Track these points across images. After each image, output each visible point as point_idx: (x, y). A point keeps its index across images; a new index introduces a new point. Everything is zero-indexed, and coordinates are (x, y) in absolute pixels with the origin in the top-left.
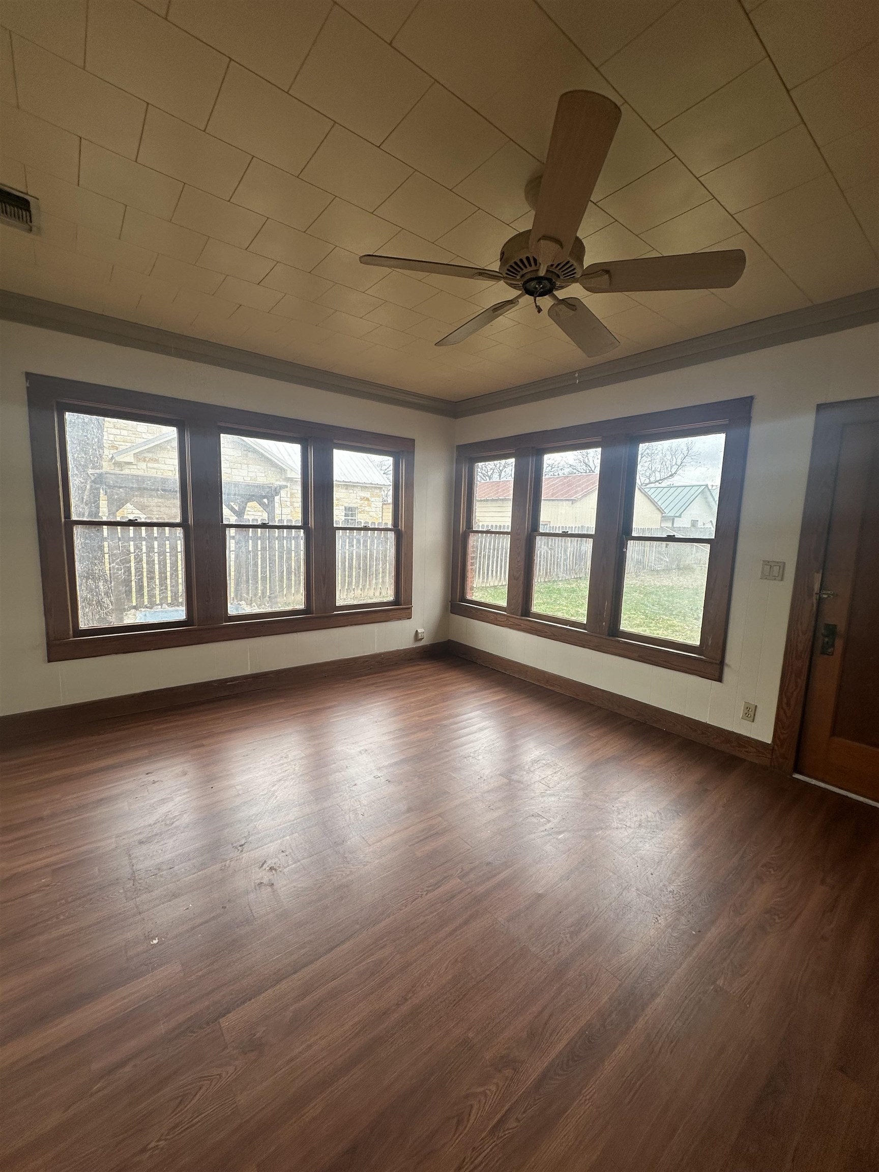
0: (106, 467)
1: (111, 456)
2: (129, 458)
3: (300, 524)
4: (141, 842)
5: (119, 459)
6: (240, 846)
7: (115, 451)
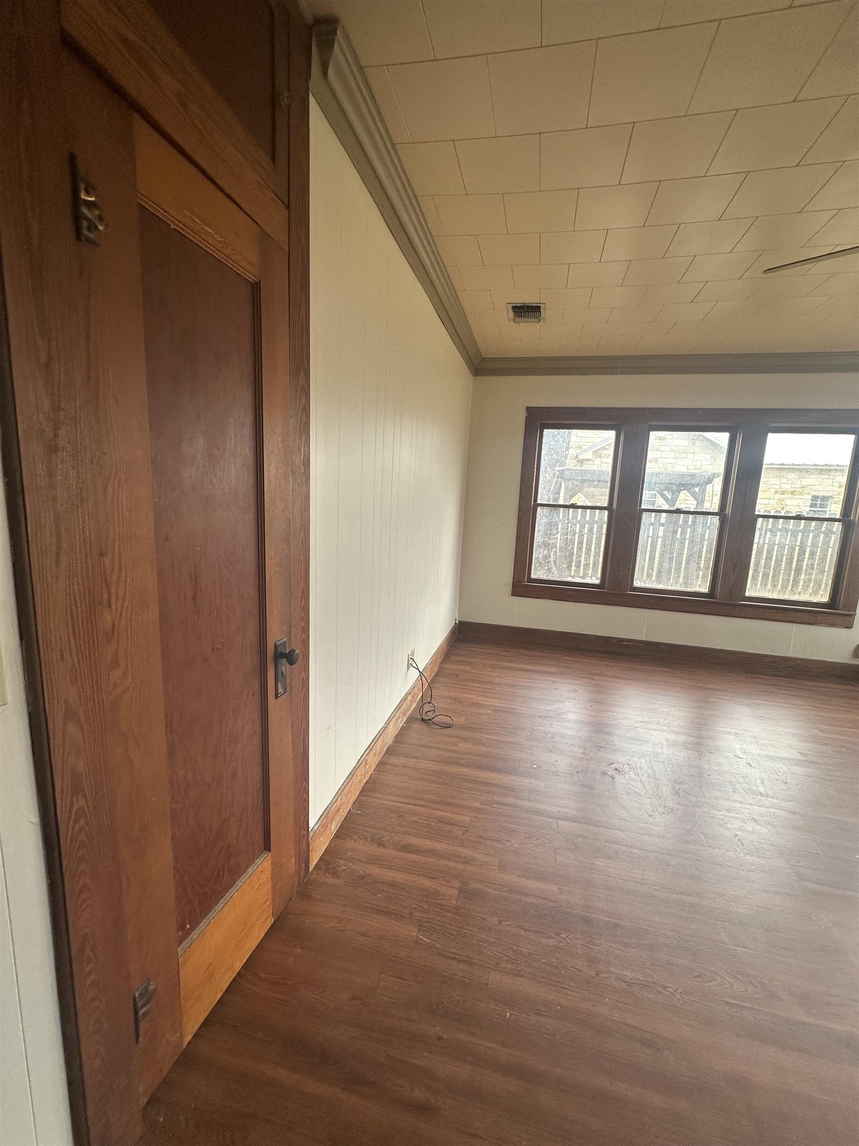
0: (570, 464)
1: (576, 454)
2: (588, 455)
3: (716, 511)
4: (540, 717)
5: (581, 457)
6: (599, 747)
7: (580, 450)
